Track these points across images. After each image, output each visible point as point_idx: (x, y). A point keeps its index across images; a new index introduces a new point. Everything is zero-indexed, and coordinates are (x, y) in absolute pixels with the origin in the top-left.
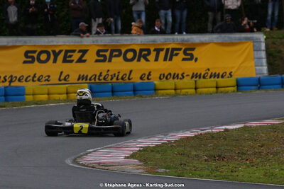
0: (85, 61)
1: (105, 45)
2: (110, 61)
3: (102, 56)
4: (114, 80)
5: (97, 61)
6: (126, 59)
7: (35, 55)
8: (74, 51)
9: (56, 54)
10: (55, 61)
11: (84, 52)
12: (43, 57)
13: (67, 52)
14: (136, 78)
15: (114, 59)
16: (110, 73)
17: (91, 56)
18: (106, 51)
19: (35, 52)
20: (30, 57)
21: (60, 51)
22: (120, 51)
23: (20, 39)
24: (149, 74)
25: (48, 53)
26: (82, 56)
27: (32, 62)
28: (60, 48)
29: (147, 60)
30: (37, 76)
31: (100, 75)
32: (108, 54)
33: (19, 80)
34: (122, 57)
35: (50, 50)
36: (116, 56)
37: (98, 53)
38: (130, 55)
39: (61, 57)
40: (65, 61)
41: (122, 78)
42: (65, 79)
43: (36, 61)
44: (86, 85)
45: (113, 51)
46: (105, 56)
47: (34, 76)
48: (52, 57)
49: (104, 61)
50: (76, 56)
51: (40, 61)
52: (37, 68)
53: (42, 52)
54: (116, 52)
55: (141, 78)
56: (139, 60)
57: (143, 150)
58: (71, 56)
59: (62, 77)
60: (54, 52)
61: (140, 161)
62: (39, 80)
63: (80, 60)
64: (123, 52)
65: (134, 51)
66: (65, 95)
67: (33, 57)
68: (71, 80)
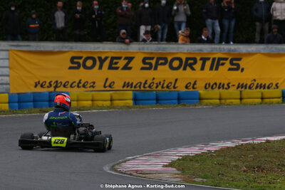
0: (130, 68)
1: (152, 53)
2: (156, 69)
3: (148, 64)
4: (160, 88)
5: (142, 69)
6: (172, 68)
7: (81, 61)
8: (120, 58)
9: (102, 61)
10: (100, 68)
11: (130, 59)
12: (89, 63)
13: (113, 58)
14: (181, 87)
15: (159, 67)
16: (155, 81)
17: (137, 64)
18: (152, 58)
19: (80, 58)
20: (76, 63)
21: (106, 58)
22: (166, 59)
23: (66, 44)
24: (195, 83)
25: (94, 59)
26: (128, 63)
27: (78, 68)
28: (107, 55)
29: (193, 69)
30: (83, 82)
31: (146, 83)
32: (153, 62)
33: (65, 86)
34: (167, 65)
35: (96, 56)
36: (162, 64)
37: (144, 61)
38: (176, 64)
39: (106, 64)
40: (110, 68)
41: (168, 87)
42: (110, 86)
43: (82, 67)
44: (131, 92)
45: (158, 59)
46: (151, 64)
47: (80, 82)
48: (98, 63)
49: (149, 69)
50: (122, 63)
51: (85, 67)
52: (82, 74)
53: (88, 58)
54: (162, 60)
55: (186, 87)
56: (185, 69)
58: (116, 63)
59: (108, 84)
60: (100, 58)
62: (84, 86)
63: (126, 68)
64: (169, 60)
65: (180, 59)
66: (109, 102)
67: (78, 63)
68: (116, 87)
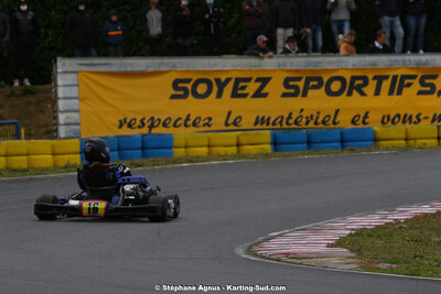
0: (265, 95)
1: (297, 71)
2: (305, 95)
3: (292, 88)
4: (311, 124)
5: (284, 95)
6: (329, 93)
7: (189, 86)
8: (249, 80)
9: (221, 85)
10: (219, 95)
11: (264, 81)
12: (202, 89)
13: (238, 80)
14: (345, 122)
15: (311, 92)
16: (305, 114)
17: (275, 88)
18: (299, 79)
19: (188, 81)
20: (181, 89)
21: (228, 80)
22: (320, 79)
23: (166, 60)
24: (366, 116)
25: (208, 82)
26: (262, 87)
27: (185, 96)
28: (229, 76)
29: (363, 94)
30: (192, 118)
31: (290, 117)
32: (301, 84)
33: (165, 125)
34: (323, 89)
35: (212, 78)
36: (314, 87)
37: (286, 83)
38: (336, 86)
39: (228, 89)
40: (235, 95)
41: (324, 122)
42: (235, 123)
43: (190, 96)
44: (269, 132)
45: (308, 80)
46: (297, 88)
47: (188, 119)
48: (215, 88)
49: (295, 95)
50: (252, 87)
51: (196, 95)
52: (191, 106)
53: (199, 81)
54: (314, 81)
55: (353, 122)
56: (350, 94)
57: (356, 234)
58: (244, 88)
59: (231, 121)
60: (218, 80)
61: (351, 251)
62: (194, 124)
63: (259, 94)
64: (325, 79)
65: (342, 79)
66: (235, 148)
67: (185, 89)
68: (244, 124)
